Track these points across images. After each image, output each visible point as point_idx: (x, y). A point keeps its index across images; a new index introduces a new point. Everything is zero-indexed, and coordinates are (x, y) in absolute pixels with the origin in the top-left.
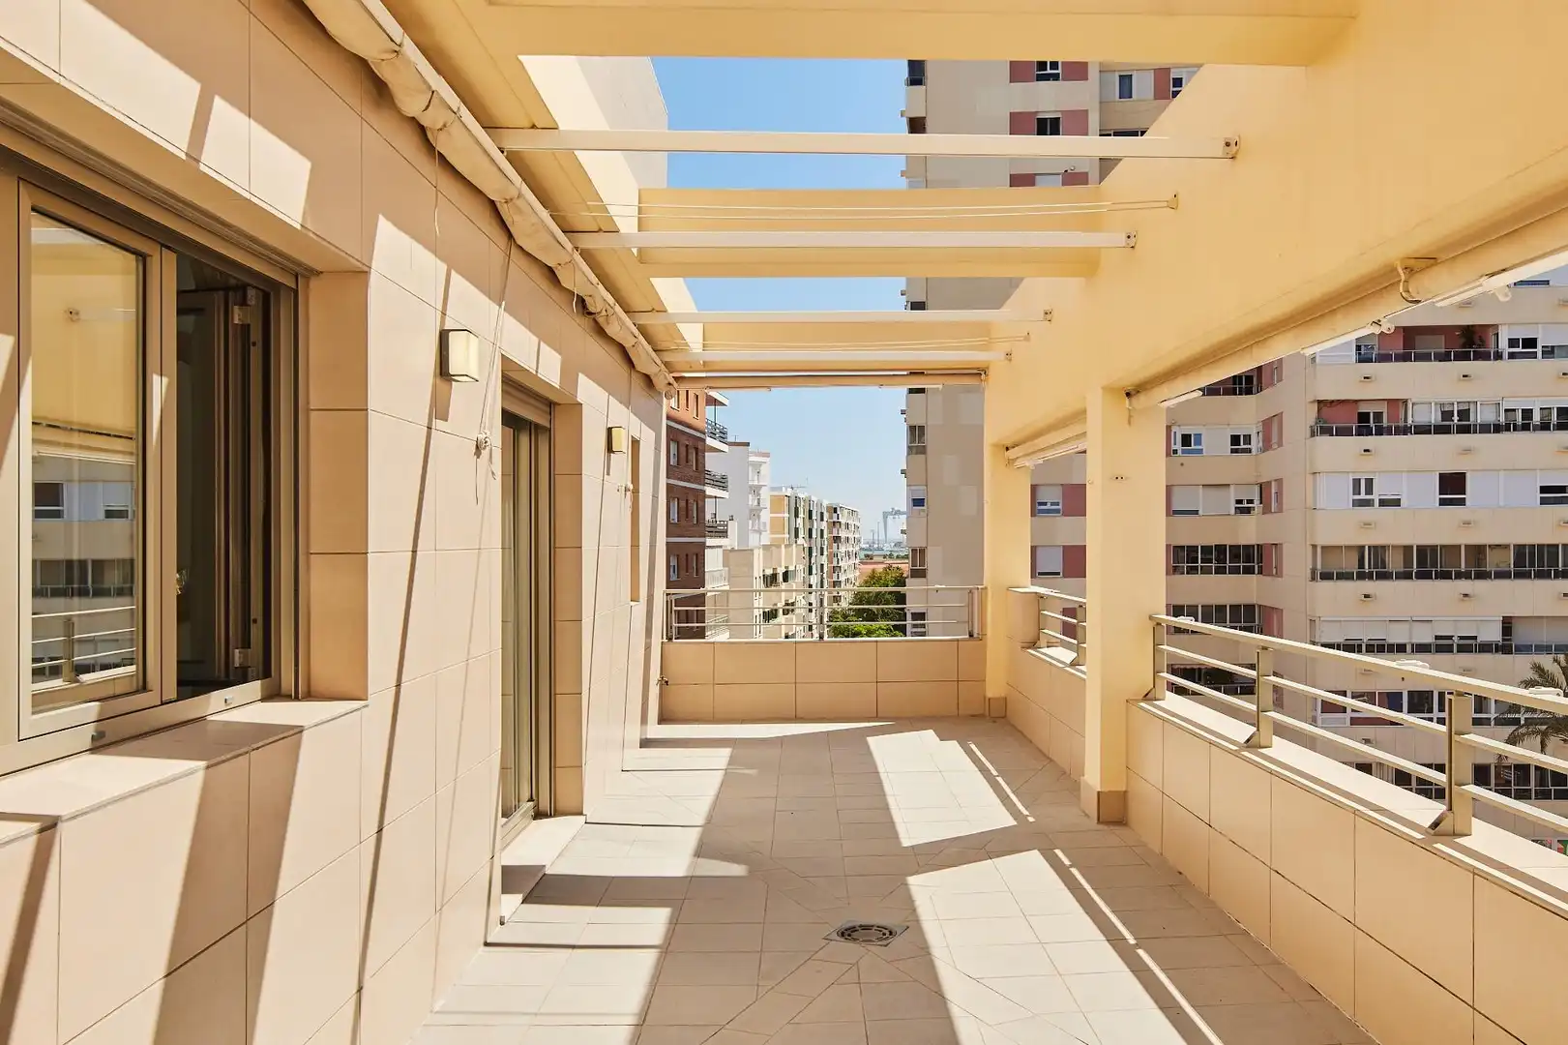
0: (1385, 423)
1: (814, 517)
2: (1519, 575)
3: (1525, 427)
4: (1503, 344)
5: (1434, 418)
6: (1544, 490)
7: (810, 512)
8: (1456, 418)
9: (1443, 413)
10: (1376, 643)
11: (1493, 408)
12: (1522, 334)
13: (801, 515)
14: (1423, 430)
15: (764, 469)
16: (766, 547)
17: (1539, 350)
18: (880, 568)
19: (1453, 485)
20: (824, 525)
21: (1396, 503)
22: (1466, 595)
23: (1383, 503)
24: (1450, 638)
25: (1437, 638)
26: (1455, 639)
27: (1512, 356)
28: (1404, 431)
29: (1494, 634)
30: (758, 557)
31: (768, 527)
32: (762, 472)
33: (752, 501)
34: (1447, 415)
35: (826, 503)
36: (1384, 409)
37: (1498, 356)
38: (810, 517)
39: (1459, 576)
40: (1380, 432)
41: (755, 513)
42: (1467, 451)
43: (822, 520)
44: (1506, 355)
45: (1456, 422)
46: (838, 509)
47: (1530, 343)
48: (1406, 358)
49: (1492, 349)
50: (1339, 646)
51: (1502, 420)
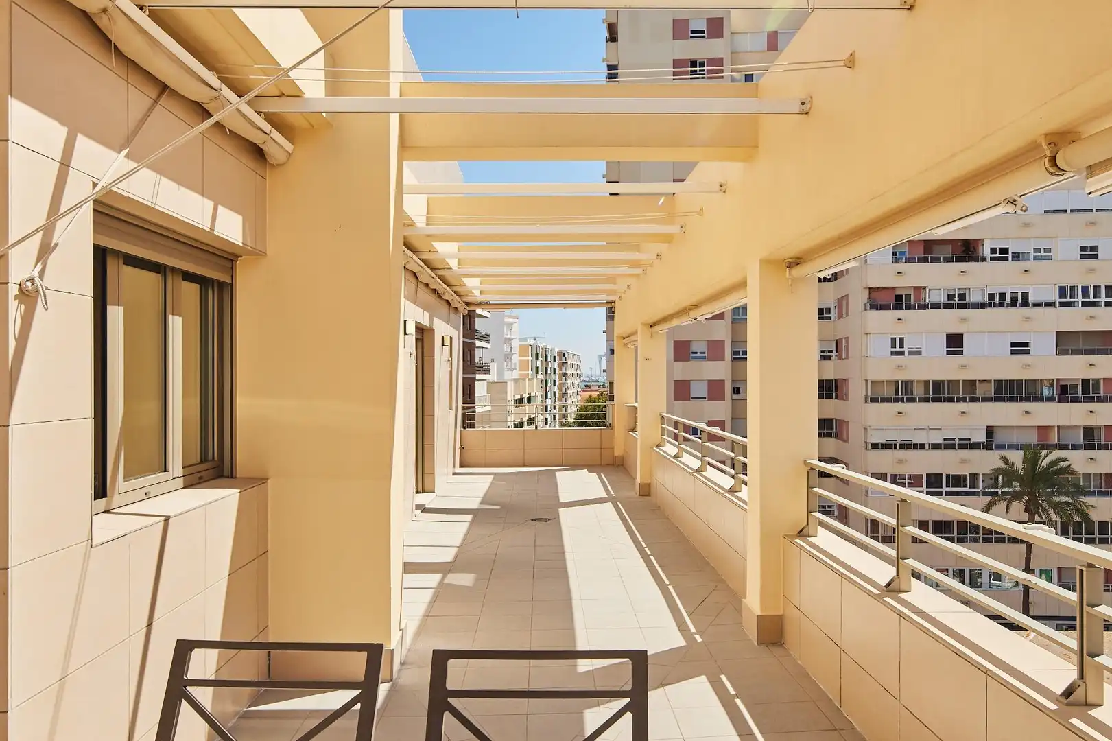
0: (912, 302)
1: (549, 360)
2: (997, 400)
3: (1001, 305)
4: (987, 251)
5: (943, 299)
6: (1013, 345)
7: (546, 356)
8: (957, 299)
9: (948, 295)
10: (906, 443)
11: (980, 292)
12: (1000, 245)
13: (540, 358)
14: (936, 306)
15: (515, 327)
16: (516, 381)
17: (1010, 255)
18: (594, 394)
19: (955, 342)
20: (556, 364)
21: (919, 353)
22: (963, 412)
23: (910, 353)
24: (953, 440)
25: (945, 440)
26: (957, 440)
27: (992, 259)
28: (924, 307)
29: (981, 438)
30: (511, 387)
31: (517, 367)
32: (513, 329)
33: (506, 349)
34: (951, 297)
35: (557, 350)
36: (911, 292)
37: (984, 259)
38: (546, 360)
39: (959, 400)
40: (908, 308)
41: (508, 357)
42: (964, 320)
43: (555, 361)
44: (988, 259)
45: (957, 301)
46: (566, 354)
47: (1004, 251)
48: (925, 260)
49: (980, 255)
50: (882, 444)
51: (986, 299)
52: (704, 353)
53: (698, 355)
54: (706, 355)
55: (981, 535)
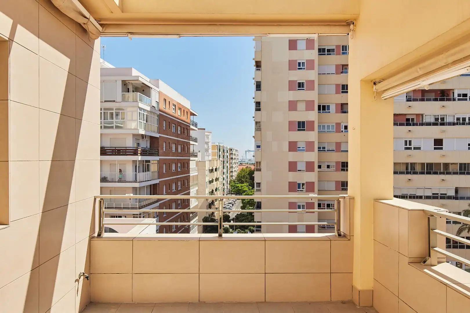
0: (415, 122)
1: (225, 152)
2: (461, 173)
3: (463, 124)
4: (456, 96)
5: (433, 120)
6: (469, 145)
7: (224, 150)
8: (440, 120)
9: (435, 119)
10: (412, 195)
11: (452, 117)
12: (462, 92)
13: (221, 151)
14: (429, 124)
15: (210, 137)
16: (210, 161)
17: (468, 98)
18: (244, 167)
19: (438, 143)
20: (228, 154)
21: (419, 148)
22: (443, 180)
23: (415, 148)
24: (437, 194)
25: (433, 194)
26: (439, 194)
27: (459, 100)
28: (422, 124)
29: (452, 193)
30: (207, 164)
31: (211, 154)
33: (206, 147)
34: (437, 119)
35: (228, 147)
36: (414, 117)
37: (454, 100)
39: (441, 173)
40: (414, 125)
41: (207, 150)
42: (444, 131)
43: (227, 152)
44: (457, 99)
45: (440, 122)
46: (232, 149)
47: (465, 95)
48: (423, 100)
49: (452, 97)
50: (400, 196)
51: (456, 121)
52: (304, 148)
53: (301, 149)
54: (305, 149)
55: (452, 244)
